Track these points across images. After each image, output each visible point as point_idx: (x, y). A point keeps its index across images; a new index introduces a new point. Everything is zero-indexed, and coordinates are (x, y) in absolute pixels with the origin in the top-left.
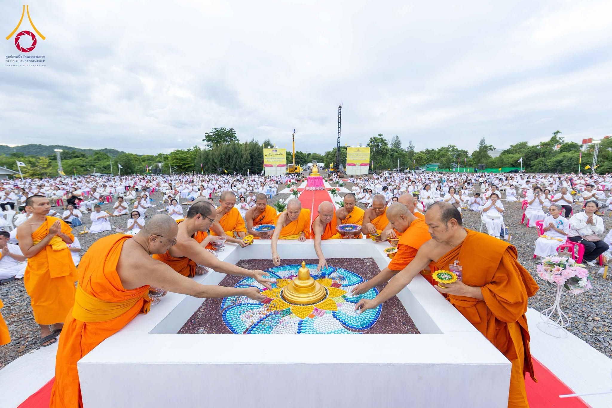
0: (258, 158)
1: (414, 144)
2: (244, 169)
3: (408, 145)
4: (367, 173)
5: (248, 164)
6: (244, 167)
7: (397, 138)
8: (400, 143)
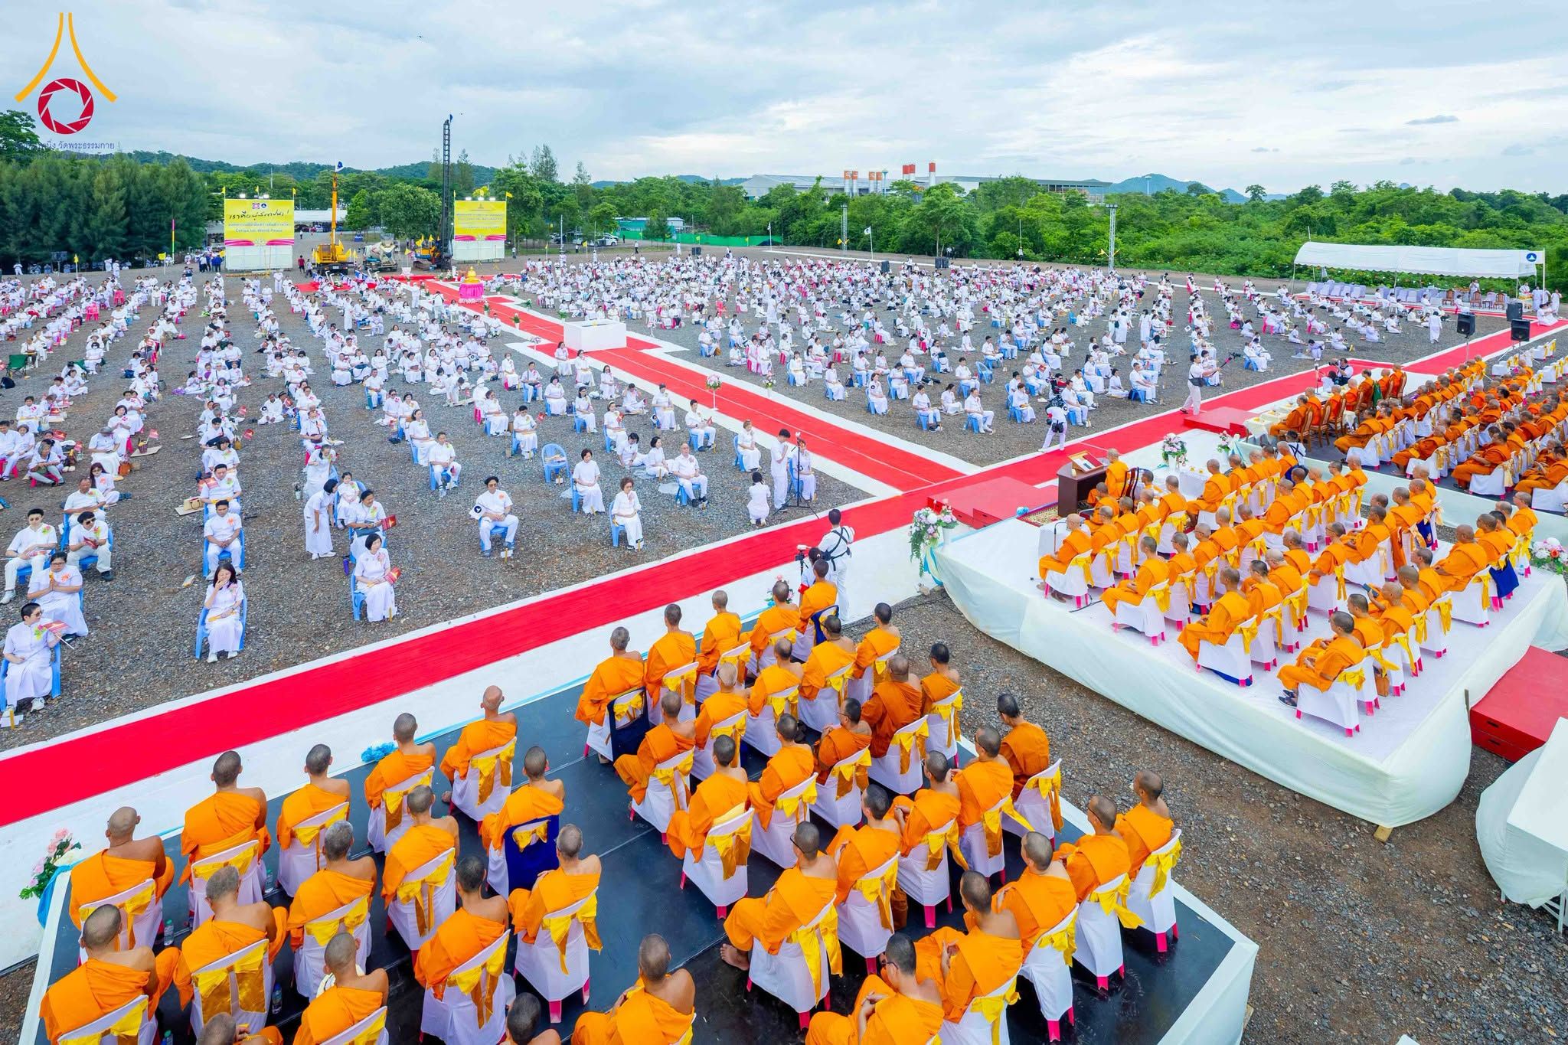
0: (151, 212)
1: (588, 170)
2: (101, 246)
3: (575, 172)
4: (502, 255)
5: (119, 230)
6: (103, 240)
7: (547, 151)
8: (553, 165)
